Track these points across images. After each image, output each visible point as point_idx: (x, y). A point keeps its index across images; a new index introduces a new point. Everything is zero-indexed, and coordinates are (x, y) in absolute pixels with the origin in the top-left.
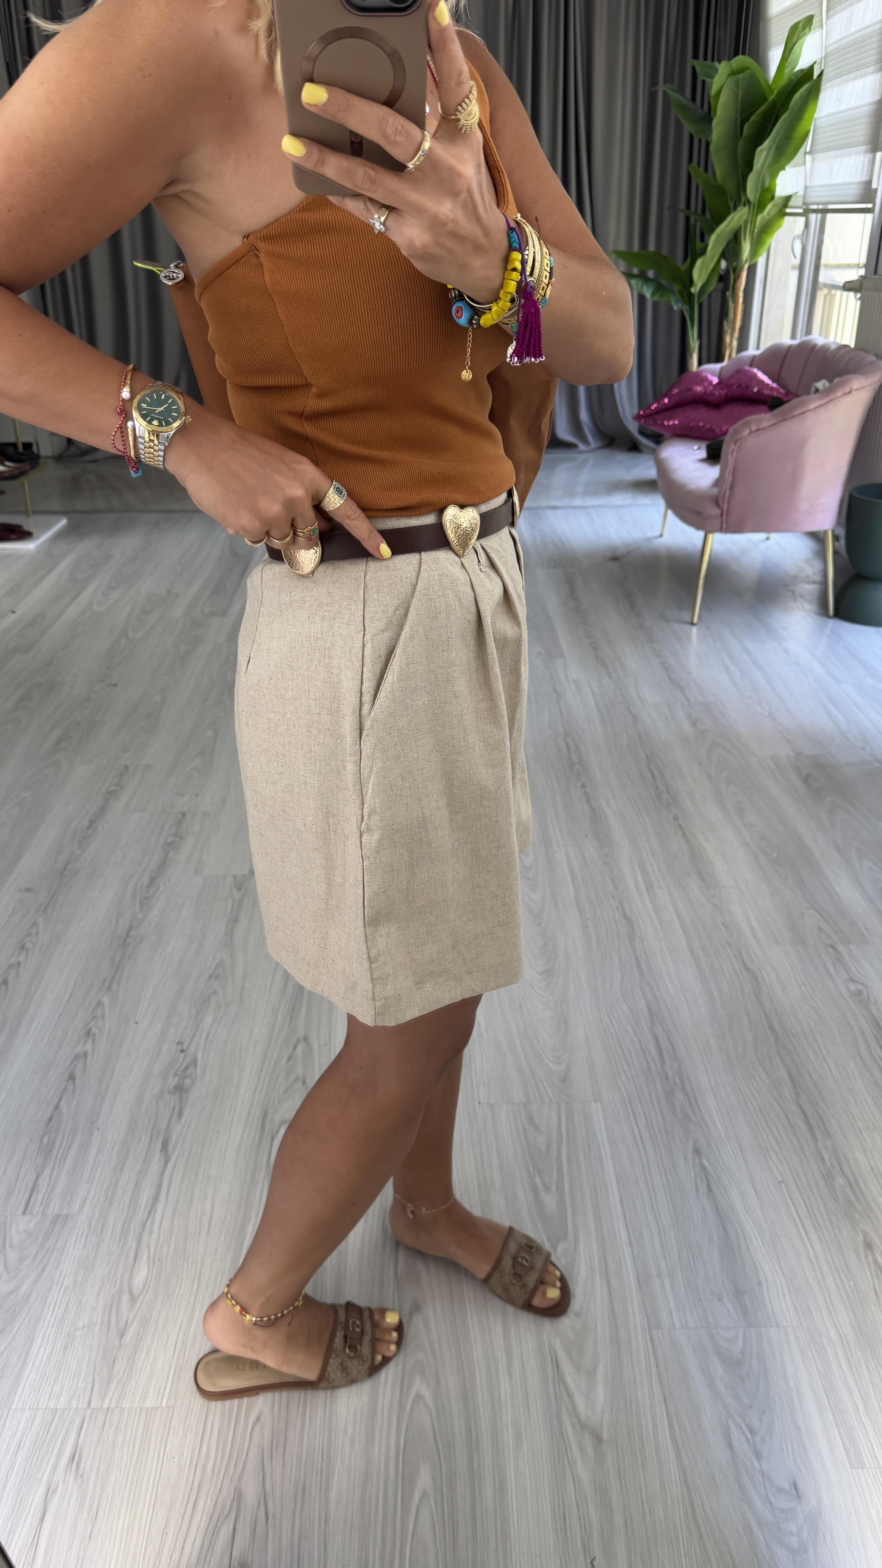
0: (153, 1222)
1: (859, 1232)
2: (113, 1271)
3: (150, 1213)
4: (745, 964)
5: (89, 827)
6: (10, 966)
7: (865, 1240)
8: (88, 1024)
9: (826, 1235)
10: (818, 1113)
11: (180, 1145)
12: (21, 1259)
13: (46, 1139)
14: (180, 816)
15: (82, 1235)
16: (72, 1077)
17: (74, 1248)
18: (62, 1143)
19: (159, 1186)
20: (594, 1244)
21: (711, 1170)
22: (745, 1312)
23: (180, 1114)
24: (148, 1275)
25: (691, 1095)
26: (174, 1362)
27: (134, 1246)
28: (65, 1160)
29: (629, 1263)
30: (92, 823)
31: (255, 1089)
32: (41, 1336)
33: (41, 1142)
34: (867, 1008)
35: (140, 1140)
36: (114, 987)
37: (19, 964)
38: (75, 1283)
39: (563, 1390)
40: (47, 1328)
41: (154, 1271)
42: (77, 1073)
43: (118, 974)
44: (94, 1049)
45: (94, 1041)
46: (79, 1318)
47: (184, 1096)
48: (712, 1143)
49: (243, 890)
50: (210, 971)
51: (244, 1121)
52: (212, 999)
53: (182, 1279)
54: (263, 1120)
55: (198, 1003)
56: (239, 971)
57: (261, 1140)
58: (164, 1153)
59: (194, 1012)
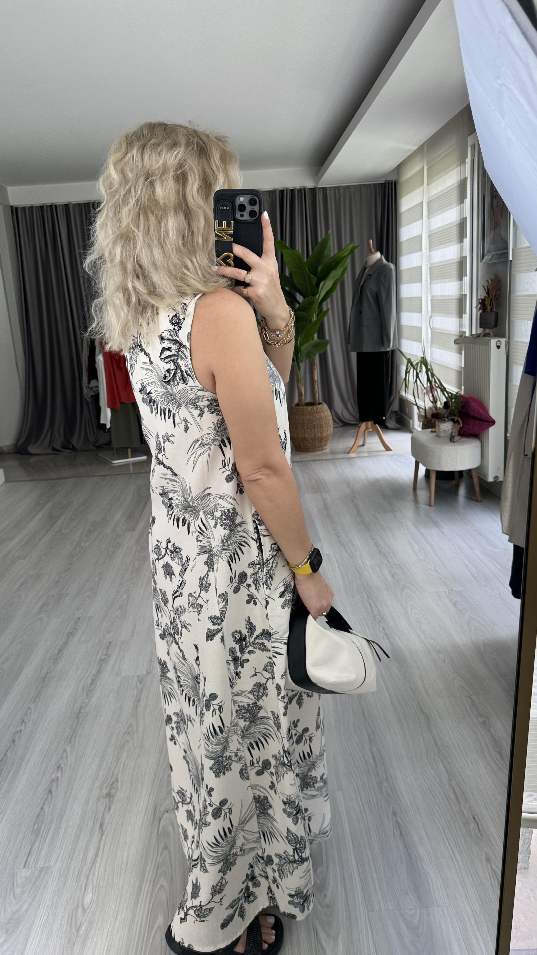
0: (95, 868)
1: (483, 853)
2: (73, 896)
3: (93, 863)
4: (422, 709)
5: (58, 654)
6: (17, 732)
7: (486, 857)
8: (59, 761)
9: (465, 855)
10: (461, 789)
11: (109, 826)
12: (23, 892)
13: (36, 827)
14: (108, 644)
15: (56, 878)
16: (50, 792)
17: (52, 885)
18: (45, 827)
19: (98, 848)
20: (338, 867)
21: (402, 824)
23: (109, 809)
24: (92, 897)
25: (391, 783)
26: (107, 943)
27: (85, 882)
28: (47, 837)
30: (60, 650)
31: (151, 793)
32: (34, 933)
33: (33, 828)
34: (489, 730)
35: (88, 823)
36: (73, 741)
37: (21, 731)
38: (52, 904)
39: (320, 947)
40: (37, 928)
41: (96, 895)
42: (53, 789)
43: (75, 734)
44: (62, 776)
45: (62, 771)
46: (54, 922)
47: (112, 799)
48: (403, 809)
49: (143, 683)
50: (124, 730)
51: (144, 811)
52: (126, 745)
53: (111, 898)
54: (155, 810)
55: (118, 749)
56: (141, 729)
57: (154, 821)
58: (101, 830)
59: (116, 753)
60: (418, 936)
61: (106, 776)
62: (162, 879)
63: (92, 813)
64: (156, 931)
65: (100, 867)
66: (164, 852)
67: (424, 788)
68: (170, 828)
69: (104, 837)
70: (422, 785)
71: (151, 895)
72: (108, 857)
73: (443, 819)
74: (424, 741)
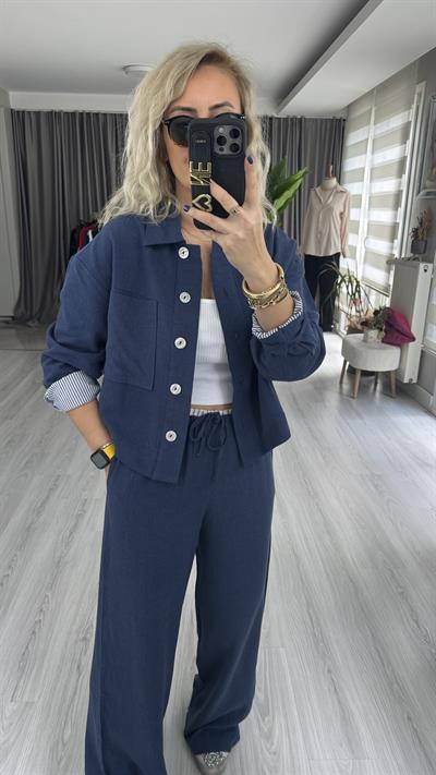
0: (73, 706)
2: (54, 731)
3: (72, 701)
4: (350, 578)
5: (41, 507)
6: (4, 576)
7: (408, 716)
8: (42, 605)
9: (389, 712)
11: (85, 667)
14: (84, 501)
15: (39, 712)
16: (34, 632)
17: (35, 719)
18: (29, 666)
19: (76, 688)
20: (282, 719)
21: (336, 681)
22: (353, 752)
23: (85, 652)
24: (71, 733)
25: (326, 644)
27: (65, 718)
28: (31, 674)
29: (298, 726)
30: (42, 504)
33: (19, 665)
34: (407, 601)
35: (67, 664)
36: (53, 588)
37: (8, 575)
38: (36, 738)
40: (23, 760)
41: (74, 730)
42: (37, 630)
43: (55, 581)
44: (44, 619)
45: (44, 615)
47: (87, 642)
48: (336, 668)
58: (78, 670)
61: (82, 621)
63: (71, 655)
65: (77, 705)
67: (354, 650)
69: (81, 678)
70: (353, 647)
74: (353, 607)
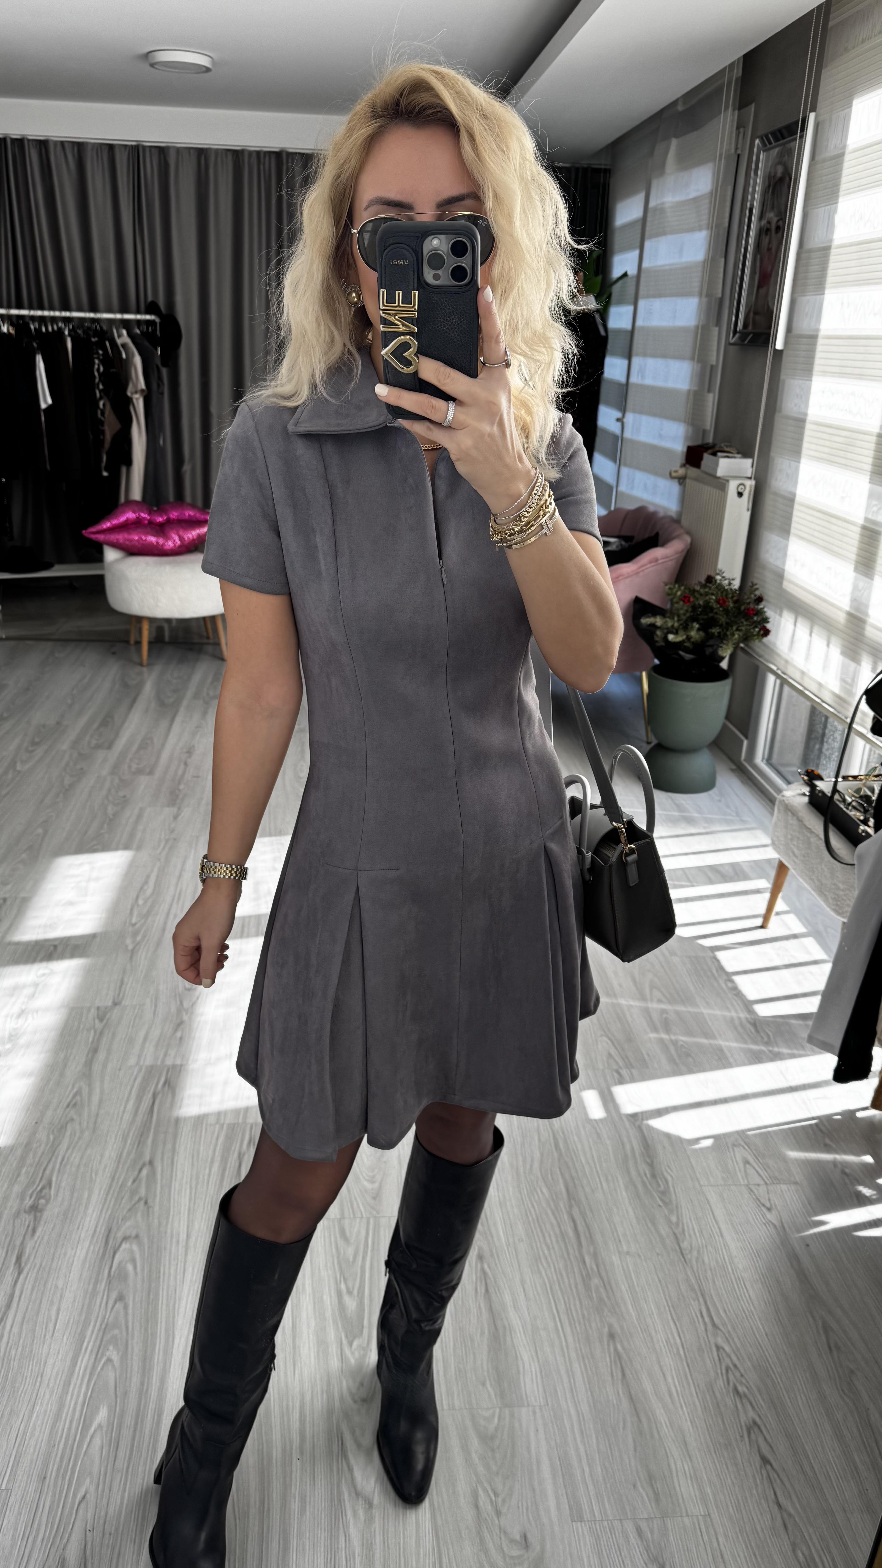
1: (606, 1325)
7: (609, 1332)
9: (578, 1328)
11: (31, 1260)
19: (12, 1296)
21: (490, 1275)
22: (502, 1395)
23: (34, 1231)
31: (103, 1208)
39: (345, 1466)
47: (38, 1214)
48: (494, 1251)
49: (105, 1022)
50: (69, 1100)
51: (90, 1238)
52: (69, 1126)
53: (27, 1377)
54: (108, 1236)
55: (55, 1130)
56: (96, 1098)
57: (104, 1255)
58: (17, 1265)
59: (51, 1137)
60: (493, 1450)
61: (32, 1176)
62: (111, 1348)
63: (6, 1236)
64: (95, 1431)
65: (12, 1327)
66: (117, 1306)
67: (530, 1218)
68: (130, 1267)
69: (22, 1277)
70: (528, 1213)
71: (91, 1374)
72: (27, 1310)
73: (553, 1270)
74: (539, 1140)
